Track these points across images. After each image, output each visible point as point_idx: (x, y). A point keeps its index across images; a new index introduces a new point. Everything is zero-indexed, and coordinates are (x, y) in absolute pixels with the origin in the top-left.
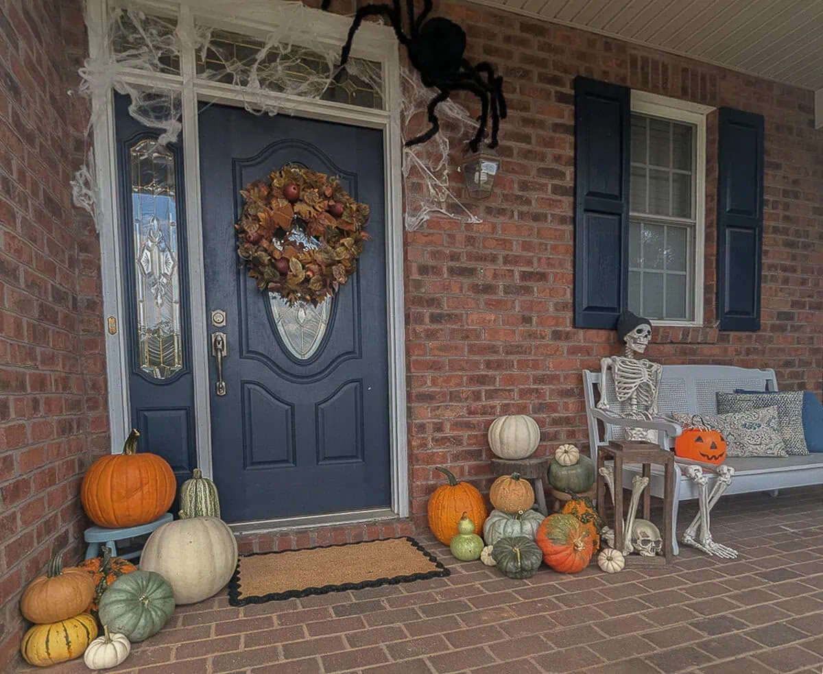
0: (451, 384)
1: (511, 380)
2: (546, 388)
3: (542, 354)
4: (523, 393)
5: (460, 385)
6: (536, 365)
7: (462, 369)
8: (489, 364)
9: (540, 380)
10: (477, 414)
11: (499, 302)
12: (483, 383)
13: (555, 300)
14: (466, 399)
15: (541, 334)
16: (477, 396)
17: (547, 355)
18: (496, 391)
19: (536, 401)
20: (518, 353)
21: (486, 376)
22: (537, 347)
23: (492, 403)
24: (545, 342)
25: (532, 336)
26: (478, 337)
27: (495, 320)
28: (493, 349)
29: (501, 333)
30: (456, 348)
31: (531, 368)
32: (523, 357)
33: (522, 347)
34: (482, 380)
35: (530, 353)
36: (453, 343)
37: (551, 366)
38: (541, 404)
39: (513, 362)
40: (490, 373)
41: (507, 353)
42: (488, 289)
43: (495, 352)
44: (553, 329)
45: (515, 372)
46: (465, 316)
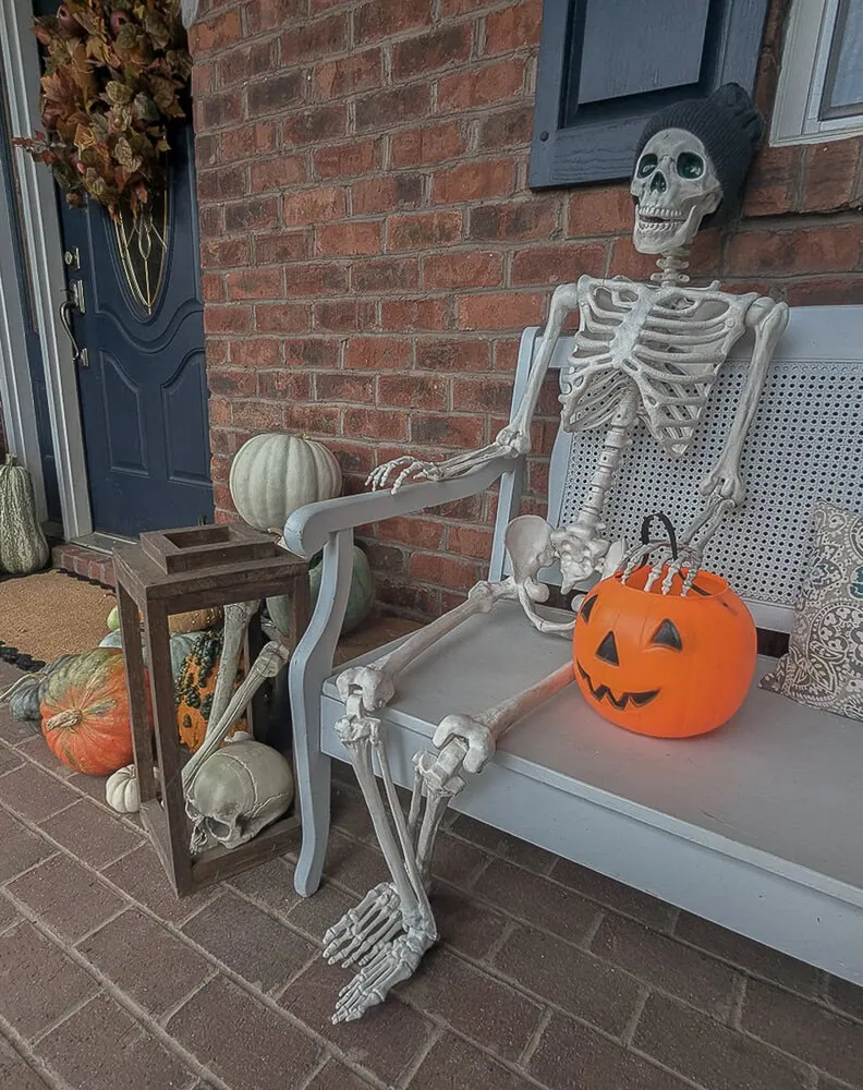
0: (260, 359)
1: (367, 354)
2: (446, 378)
3: (441, 283)
4: (393, 389)
5: (274, 361)
6: (426, 314)
7: (278, 328)
8: (326, 317)
9: (433, 357)
10: (303, 426)
11: (344, 152)
12: (314, 361)
13: (484, 112)
14: (284, 393)
15: (441, 227)
16: (301, 388)
17: (455, 286)
18: (338, 380)
19: (422, 412)
20: (386, 283)
21: (321, 342)
22: (429, 264)
23: (329, 405)
24: (452, 248)
25: (419, 233)
26: (304, 252)
27: (334, 203)
28: (331, 278)
29: (350, 235)
30: (267, 280)
31: (415, 324)
32: (398, 294)
33: (392, 266)
34: (313, 352)
35: (414, 284)
36: (261, 270)
37: (464, 317)
38: (432, 420)
39: (373, 308)
40: (327, 336)
41: (363, 285)
42: (324, 123)
43: (336, 285)
44: (476, 204)
45: (378, 333)
46: (280, 203)
